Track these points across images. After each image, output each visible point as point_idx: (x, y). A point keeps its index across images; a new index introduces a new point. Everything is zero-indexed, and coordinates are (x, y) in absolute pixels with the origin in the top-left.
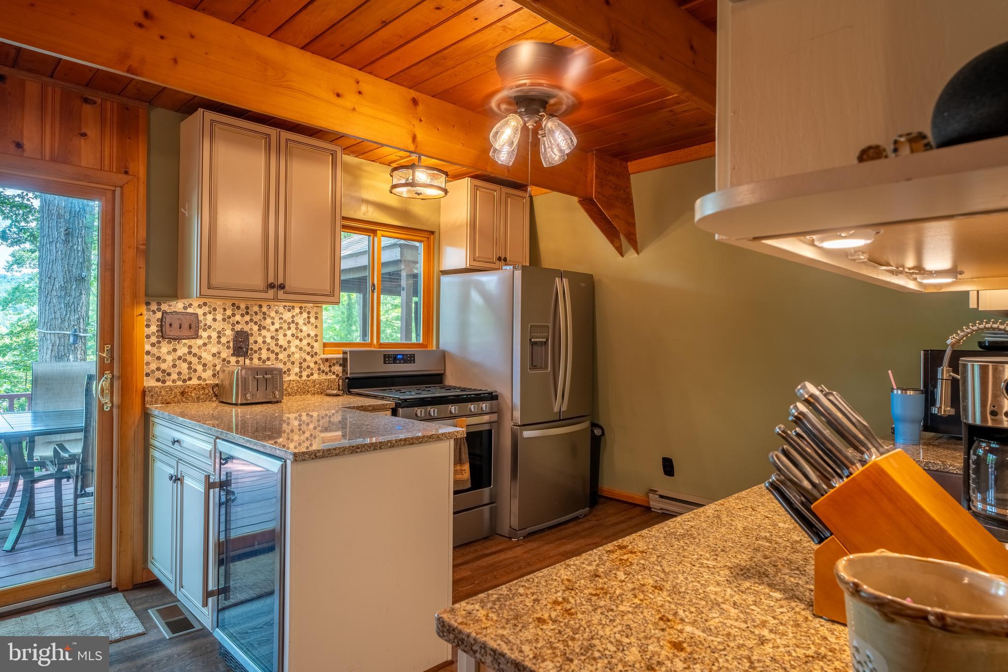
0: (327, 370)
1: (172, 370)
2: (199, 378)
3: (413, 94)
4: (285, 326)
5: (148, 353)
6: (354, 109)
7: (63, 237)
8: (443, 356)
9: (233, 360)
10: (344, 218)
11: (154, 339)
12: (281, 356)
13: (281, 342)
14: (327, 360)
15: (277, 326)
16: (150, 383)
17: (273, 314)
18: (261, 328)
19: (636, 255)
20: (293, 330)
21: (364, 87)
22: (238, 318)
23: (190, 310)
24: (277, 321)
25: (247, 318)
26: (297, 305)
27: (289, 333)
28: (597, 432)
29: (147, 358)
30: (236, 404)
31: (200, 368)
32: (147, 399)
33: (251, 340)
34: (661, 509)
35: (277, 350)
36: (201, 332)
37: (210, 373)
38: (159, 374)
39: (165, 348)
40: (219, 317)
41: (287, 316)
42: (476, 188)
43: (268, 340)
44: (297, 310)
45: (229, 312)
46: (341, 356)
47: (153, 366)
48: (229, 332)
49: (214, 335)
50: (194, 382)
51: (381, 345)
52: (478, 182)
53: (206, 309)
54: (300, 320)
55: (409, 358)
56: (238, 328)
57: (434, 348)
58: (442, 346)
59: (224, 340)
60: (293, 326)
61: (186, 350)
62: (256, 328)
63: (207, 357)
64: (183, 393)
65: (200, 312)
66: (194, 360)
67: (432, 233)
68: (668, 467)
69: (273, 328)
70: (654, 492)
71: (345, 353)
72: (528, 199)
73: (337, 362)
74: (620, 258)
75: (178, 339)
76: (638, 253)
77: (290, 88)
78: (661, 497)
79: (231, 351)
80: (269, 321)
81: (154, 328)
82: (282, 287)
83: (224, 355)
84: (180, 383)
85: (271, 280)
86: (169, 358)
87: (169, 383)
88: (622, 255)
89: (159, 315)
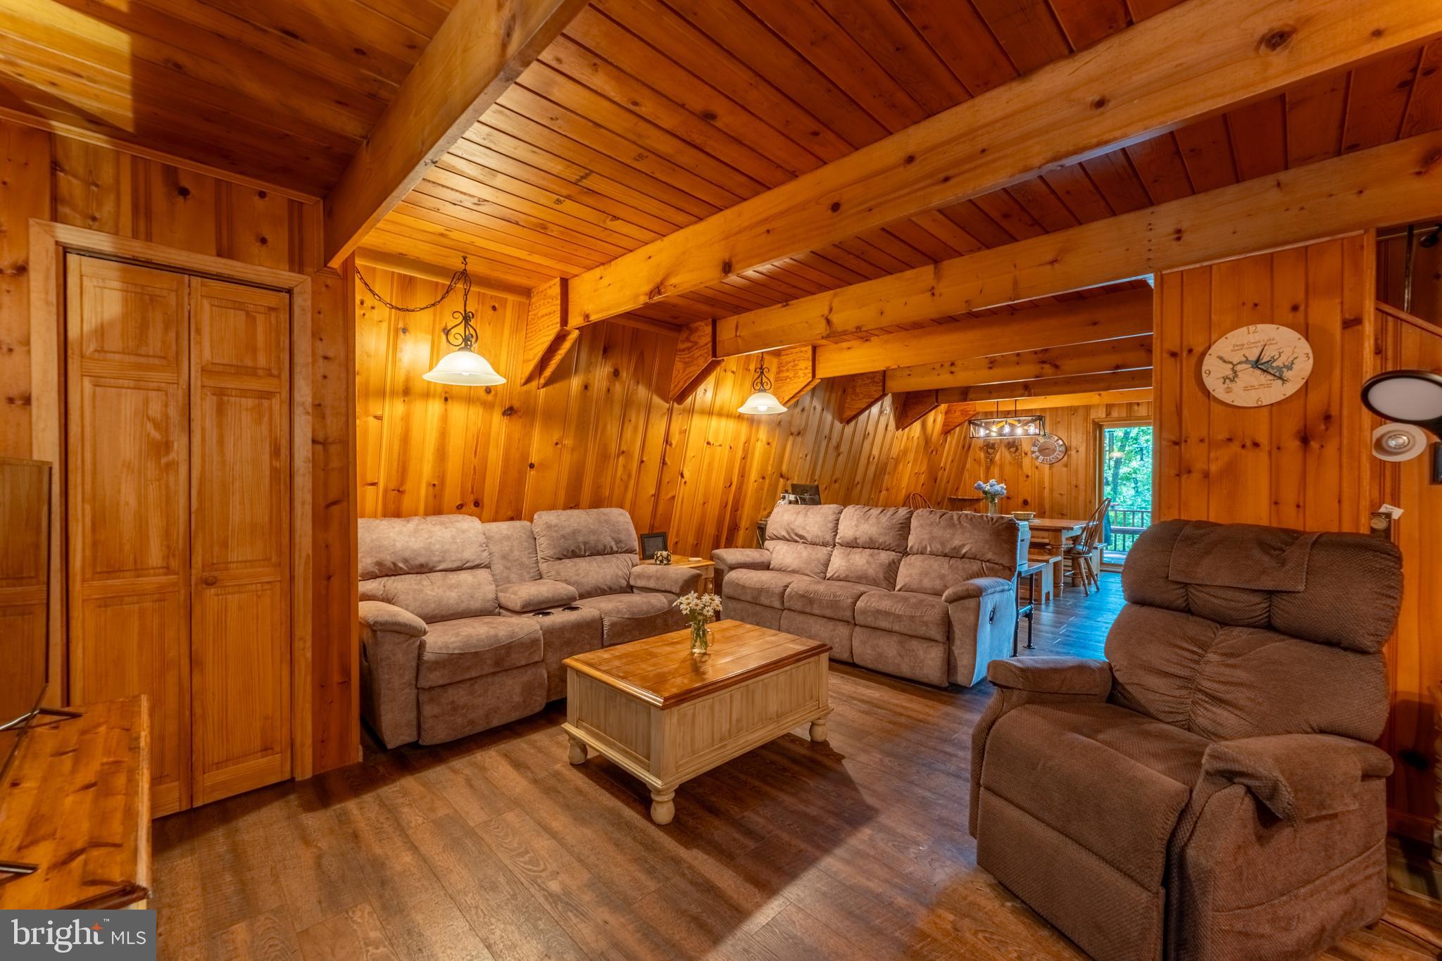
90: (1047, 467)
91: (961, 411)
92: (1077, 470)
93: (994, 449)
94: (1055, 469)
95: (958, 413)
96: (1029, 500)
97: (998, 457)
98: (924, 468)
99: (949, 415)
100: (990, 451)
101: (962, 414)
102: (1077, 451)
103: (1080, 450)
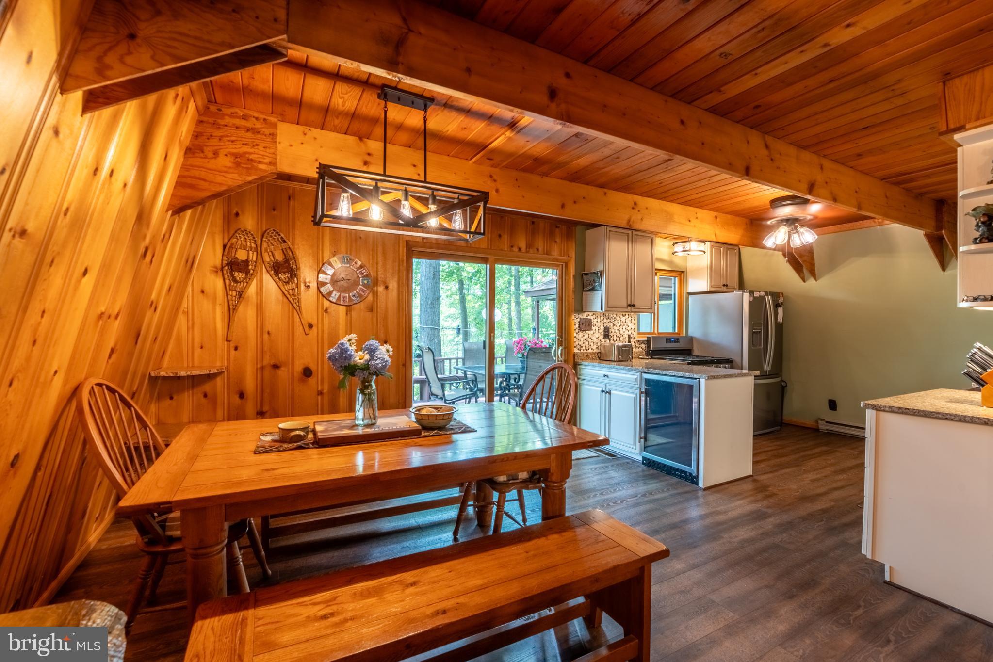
0: (639, 346)
1: (583, 345)
2: (592, 349)
3: (715, 214)
4: (622, 324)
5: (575, 337)
6: (695, 226)
7: (432, 276)
8: (691, 339)
9: (604, 340)
10: (656, 269)
11: (577, 331)
12: (621, 339)
13: (621, 332)
14: (639, 341)
15: (619, 324)
16: (576, 350)
17: (618, 318)
18: (614, 325)
19: (815, 281)
20: (626, 326)
21: (699, 215)
22: (605, 320)
23: (589, 317)
24: (619, 321)
25: (609, 320)
26: (627, 314)
27: (624, 327)
28: (783, 384)
29: (575, 339)
30: (614, 361)
31: (592, 344)
32: (576, 358)
33: (610, 331)
34: (827, 430)
35: (620, 336)
36: (593, 328)
37: (595, 346)
38: (578, 347)
39: (581, 334)
40: (599, 320)
41: (623, 319)
42: (712, 247)
43: (616, 331)
44: (627, 316)
45: (602, 318)
46: (646, 339)
47: (577, 343)
48: (602, 328)
49: (597, 329)
50: (590, 351)
51: (659, 334)
52: (713, 244)
53: (594, 316)
54: (628, 321)
55: (677, 341)
56: (605, 325)
57: (684, 335)
58: (690, 334)
59: (600, 331)
60: (625, 324)
61: (587, 336)
62: (612, 325)
63: (595, 339)
64: (587, 356)
65: (592, 318)
66: (590, 340)
67: (683, 272)
68: (833, 405)
69: (618, 325)
70: (822, 420)
71: (648, 337)
72: (738, 250)
73: (643, 342)
74: (803, 283)
75: (585, 330)
76: (816, 281)
77: (673, 222)
78: (827, 422)
79: (603, 336)
80: (616, 322)
81: (577, 326)
82: (633, 305)
83: (600, 338)
84: (585, 351)
85: (629, 303)
86: (582, 339)
87: (582, 351)
88: (804, 281)
89: (579, 320)
90: (342, 310)
91: (236, 156)
92: (385, 318)
93: (247, 272)
94: (354, 314)
95: (224, 161)
96: (313, 367)
97: (252, 289)
98: (122, 300)
99: (197, 161)
100: (239, 275)
101: (238, 164)
102: (387, 287)
103: (390, 286)
